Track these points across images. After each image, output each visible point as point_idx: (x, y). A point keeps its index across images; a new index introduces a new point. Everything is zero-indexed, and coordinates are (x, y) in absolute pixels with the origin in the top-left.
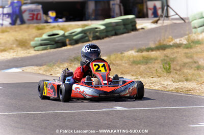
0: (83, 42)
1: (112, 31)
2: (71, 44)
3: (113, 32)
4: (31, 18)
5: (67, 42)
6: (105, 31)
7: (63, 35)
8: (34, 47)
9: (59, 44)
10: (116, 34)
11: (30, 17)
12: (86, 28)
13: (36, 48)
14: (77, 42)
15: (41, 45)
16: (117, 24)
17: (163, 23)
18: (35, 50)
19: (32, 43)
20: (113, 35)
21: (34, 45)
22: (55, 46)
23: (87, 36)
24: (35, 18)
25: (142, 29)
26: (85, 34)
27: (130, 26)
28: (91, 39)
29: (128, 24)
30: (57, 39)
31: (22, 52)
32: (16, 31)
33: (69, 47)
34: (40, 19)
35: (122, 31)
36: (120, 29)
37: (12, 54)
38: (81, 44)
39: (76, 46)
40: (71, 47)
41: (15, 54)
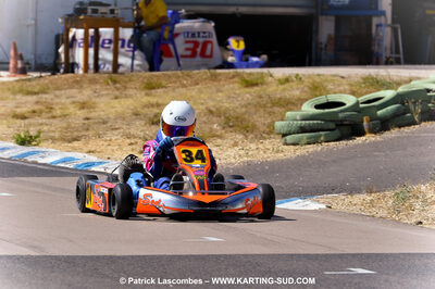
0: (400, 127)
2: (374, 131)
4: (189, 53)
5: (365, 123)
7: (355, 107)
8: (284, 135)
9: (346, 130)
11: (187, 49)
12: (401, 89)
13: (288, 138)
14: (383, 125)
15: (303, 130)
18: (286, 144)
19: (278, 124)
21: (285, 130)
22: (337, 133)
23: (408, 111)
24: (198, 51)
26: (403, 104)
28: (416, 118)
30: (341, 115)
31: (253, 146)
32: (184, 86)
33: (369, 138)
34: (211, 56)
37: (232, 152)
38: (397, 129)
39: (387, 135)
40: (378, 138)
41: (242, 152)
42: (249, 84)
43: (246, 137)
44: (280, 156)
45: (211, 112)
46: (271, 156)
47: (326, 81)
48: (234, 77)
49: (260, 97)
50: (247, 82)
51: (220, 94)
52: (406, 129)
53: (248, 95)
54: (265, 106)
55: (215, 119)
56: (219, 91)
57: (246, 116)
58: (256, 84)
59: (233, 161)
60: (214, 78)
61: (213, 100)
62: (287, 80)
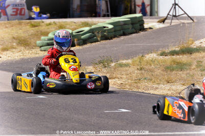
0: (91, 43)
1: (120, 30)
2: (79, 45)
3: (122, 32)
4: (14, 13)
5: (76, 42)
6: (113, 30)
8: (41, 47)
10: (124, 34)
12: (93, 27)
13: (42, 48)
14: (84, 42)
15: (48, 45)
16: (125, 23)
17: (171, 22)
18: (41, 51)
19: (38, 42)
20: (121, 35)
21: (40, 45)
23: (95, 36)
25: (150, 28)
26: (93, 33)
27: (137, 26)
28: (99, 39)
29: (136, 23)
31: (27, 52)
33: (77, 47)
35: (130, 31)
36: (129, 29)
37: (17, 54)
38: (90, 44)
39: (85, 46)
40: (81, 47)
41: (21, 54)
42: (34, 26)
43: (26, 48)
44: (37, 55)
45: (14, 38)
46: (33, 56)
47: (67, 24)
48: (28, 23)
49: (37, 32)
50: (33, 25)
51: (21, 31)
52: (94, 44)
53: (32, 31)
54: (37, 35)
55: (15, 41)
56: (21, 29)
57: (28, 40)
58: (37, 26)
59: (16, 58)
60: (20, 24)
61: (17, 33)
62: (50, 24)
